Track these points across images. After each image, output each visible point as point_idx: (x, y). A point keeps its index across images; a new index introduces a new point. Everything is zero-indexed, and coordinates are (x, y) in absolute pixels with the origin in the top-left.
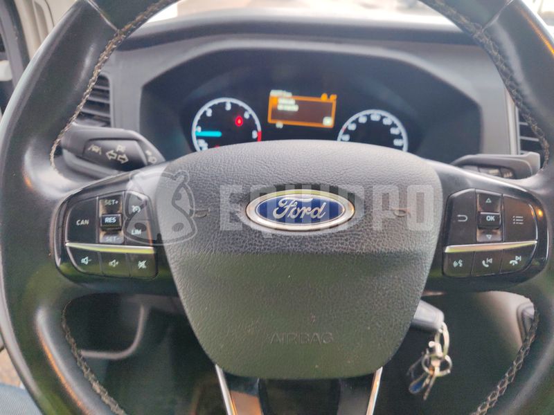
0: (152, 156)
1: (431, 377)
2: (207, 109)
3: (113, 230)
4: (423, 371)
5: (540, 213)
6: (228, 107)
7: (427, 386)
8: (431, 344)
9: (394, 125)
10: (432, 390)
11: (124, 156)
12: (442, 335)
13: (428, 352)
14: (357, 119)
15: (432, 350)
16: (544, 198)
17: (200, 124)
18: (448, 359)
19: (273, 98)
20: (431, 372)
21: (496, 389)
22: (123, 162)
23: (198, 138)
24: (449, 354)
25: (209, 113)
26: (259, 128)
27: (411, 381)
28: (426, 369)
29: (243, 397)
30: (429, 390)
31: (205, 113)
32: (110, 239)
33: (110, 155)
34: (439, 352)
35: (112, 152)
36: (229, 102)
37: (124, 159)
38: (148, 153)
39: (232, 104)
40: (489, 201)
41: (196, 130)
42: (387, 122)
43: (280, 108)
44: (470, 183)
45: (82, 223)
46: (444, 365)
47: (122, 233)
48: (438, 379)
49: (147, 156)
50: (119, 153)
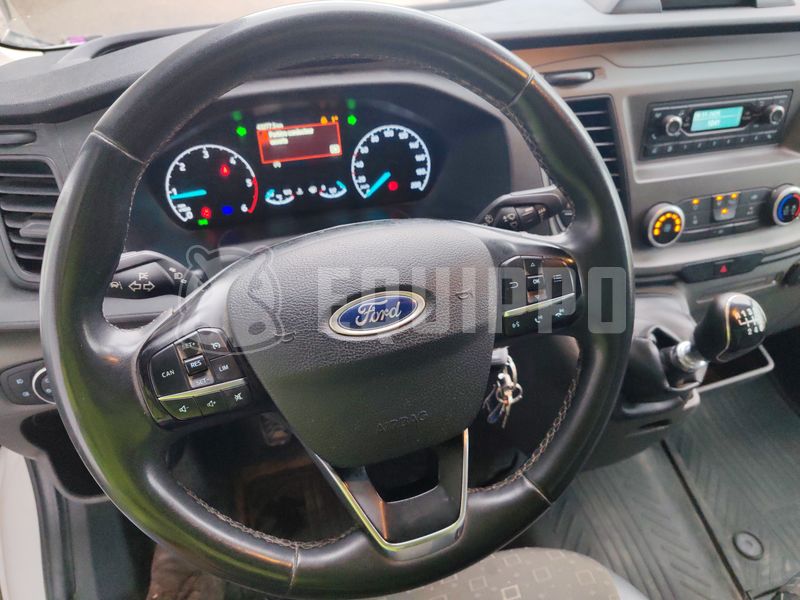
0: (177, 271)
1: (506, 405)
2: (178, 163)
3: (199, 372)
4: (498, 402)
5: (571, 261)
6: (206, 155)
7: (504, 413)
8: (501, 376)
9: (413, 140)
10: (509, 417)
11: (150, 283)
12: (509, 367)
13: (499, 384)
14: (369, 139)
15: (503, 382)
16: (572, 252)
17: (173, 184)
18: (518, 386)
19: (261, 133)
20: (505, 402)
21: (558, 416)
22: (149, 290)
23: (176, 202)
24: (518, 382)
25: (183, 168)
26: (253, 175)
27: (488, 413)
28: (501, 401)
29: (357, 484)
30: (506, 418)
31: (177, 167)
32: (199, 382)
33: (133, 286)
34: (509, 383)
35: (134, 283)
36: (205, 150)
37: (150, 287)
38: (172, 270)
39: (209, 149)
40: (533, 265)
41: (171, 193)
42: (403, 136)
43: (273, 143)
44: (514, 247)
45: (168, 374)
46: (516, 393)
47: (209, 373)
48: (513, 405)
49: (172, 274)
50: (143, 282)
